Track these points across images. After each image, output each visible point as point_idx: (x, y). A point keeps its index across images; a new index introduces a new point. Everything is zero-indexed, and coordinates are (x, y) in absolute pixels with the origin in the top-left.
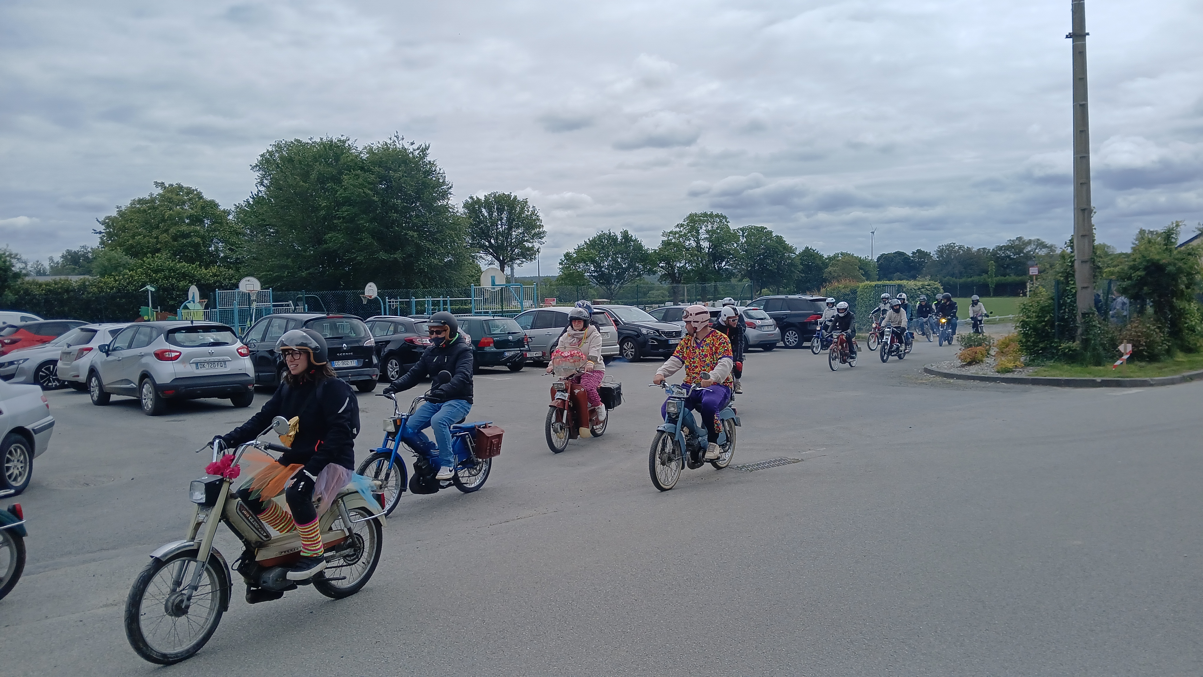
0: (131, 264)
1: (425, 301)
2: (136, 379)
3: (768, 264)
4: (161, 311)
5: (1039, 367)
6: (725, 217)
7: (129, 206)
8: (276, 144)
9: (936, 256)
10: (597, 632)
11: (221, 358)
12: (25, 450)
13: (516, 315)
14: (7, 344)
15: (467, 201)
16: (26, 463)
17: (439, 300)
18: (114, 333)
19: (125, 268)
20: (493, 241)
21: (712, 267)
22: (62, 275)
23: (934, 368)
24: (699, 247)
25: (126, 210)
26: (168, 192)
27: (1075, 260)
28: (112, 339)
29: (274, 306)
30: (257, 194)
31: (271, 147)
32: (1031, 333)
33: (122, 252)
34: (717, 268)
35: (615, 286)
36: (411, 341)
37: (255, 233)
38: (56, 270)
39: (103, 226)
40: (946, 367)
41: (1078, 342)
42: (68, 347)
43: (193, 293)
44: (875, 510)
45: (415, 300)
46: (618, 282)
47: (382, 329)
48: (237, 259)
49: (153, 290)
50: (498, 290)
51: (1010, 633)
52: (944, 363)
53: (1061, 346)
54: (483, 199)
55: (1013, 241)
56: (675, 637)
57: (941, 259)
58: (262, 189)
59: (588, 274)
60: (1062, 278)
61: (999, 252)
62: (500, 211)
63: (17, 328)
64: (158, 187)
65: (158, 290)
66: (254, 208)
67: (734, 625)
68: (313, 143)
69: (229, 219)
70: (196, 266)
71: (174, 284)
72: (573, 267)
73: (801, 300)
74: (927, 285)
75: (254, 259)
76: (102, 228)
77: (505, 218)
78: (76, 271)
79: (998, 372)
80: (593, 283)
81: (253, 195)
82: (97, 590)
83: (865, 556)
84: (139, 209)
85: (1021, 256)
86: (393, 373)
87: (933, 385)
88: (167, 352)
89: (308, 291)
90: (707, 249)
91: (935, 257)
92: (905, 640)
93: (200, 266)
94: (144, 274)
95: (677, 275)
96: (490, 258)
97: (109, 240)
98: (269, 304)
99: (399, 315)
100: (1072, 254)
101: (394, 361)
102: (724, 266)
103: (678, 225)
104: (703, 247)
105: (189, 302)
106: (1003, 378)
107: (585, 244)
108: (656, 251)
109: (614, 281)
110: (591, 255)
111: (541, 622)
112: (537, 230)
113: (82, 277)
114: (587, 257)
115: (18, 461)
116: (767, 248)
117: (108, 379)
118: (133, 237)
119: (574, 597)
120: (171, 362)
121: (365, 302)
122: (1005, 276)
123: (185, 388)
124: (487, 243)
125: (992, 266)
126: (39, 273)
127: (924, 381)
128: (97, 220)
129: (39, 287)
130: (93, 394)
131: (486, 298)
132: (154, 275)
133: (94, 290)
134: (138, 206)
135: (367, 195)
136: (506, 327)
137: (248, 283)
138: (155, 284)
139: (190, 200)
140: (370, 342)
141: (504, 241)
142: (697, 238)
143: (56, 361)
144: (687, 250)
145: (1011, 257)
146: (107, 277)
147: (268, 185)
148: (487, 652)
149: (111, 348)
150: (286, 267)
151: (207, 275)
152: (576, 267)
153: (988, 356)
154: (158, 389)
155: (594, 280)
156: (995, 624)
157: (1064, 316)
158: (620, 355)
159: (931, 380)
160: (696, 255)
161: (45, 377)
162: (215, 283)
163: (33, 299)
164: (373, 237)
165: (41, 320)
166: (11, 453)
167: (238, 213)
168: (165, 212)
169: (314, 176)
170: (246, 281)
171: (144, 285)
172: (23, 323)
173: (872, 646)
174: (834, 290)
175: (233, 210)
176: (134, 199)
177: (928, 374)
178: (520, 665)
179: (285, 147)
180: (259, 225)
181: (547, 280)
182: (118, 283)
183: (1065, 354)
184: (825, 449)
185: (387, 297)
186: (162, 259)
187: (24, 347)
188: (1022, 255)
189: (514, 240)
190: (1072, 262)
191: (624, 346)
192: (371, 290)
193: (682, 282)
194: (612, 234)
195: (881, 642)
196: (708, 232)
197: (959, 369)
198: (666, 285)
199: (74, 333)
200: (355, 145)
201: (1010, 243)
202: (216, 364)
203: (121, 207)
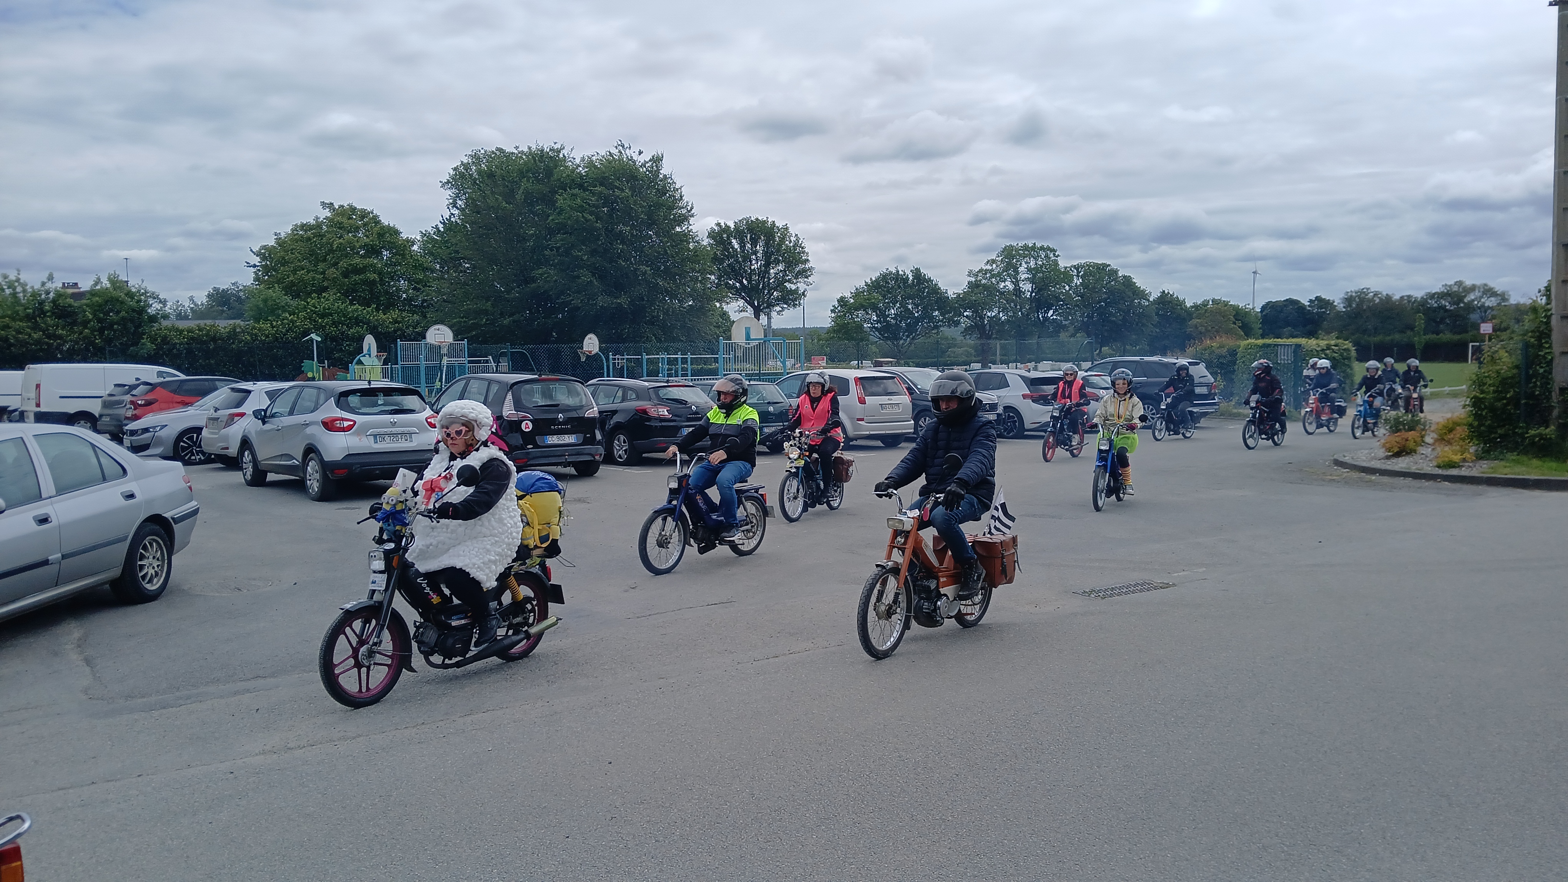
0: (292, 306)
1: (658, 358)
2: (299, 455)
3: (1111, 314)
4: (329, 367)
5: (1496, 462)
6: (1053, 251)
7: (290, 232)
8: (473, 154)
9: (1342, 305)
10: (906, 817)
11: (406, 430)
12: (161, 542)
13: (780, 378)
14: (141, 405)
15: (713, 230)
16: (163, 561)
17: (677, 358)
18: (272, 395)
19: (284, 311)
20: (745, 282)
21: (1034, 317)
22: (207, 319)
23: (1347, 459)
24: (1018, 291)
25: (286, 238)
26: (338, 214)
27: (1552, 314)
28: (270, 403)
29: (470, 362)
30: (448, 218)
31: (467, 158)
32: (1486, 414)
33: (281, 291)
34: (1041, 319)
35: (904, 342)
36: (644, 411)
37: (446, 268)
38: (198, 313)
39: (258, 258)
40: (1364, 458)
41: (1553, 427)
42: (215, 411)
43: (369, 344)
44: (1282, 659)
45: (646, 357)
46: (908, 336)
47: (607, 396)
48: (424, 301)
49: (319, 339)
50: (754, 346)
51: (1492, 844)
52: (1362, 453)
53: (1528, 433)
54: (732, 226)
55: (1450, 286)
56: (1016, 831)
57: (1349, 309)
58: (456, 212)
59: (869, 325)
60: (1533, 340)
61: (1430, 301)
62: (754, 242)
63: (153, 386)
64: (325, 209)
65: (325, 338)
66: (445, 237)
67: (1096, 817)
68: (519, 153)
69: (414, 251)
70: (372, 310)
71: (344, 331)
72: (849, 316)
73: (1162, 363)
74: (1334, 346)
75: (444, 301)
76: (256, 260)
77: (761, 252)
78: (224, 315)
79: (1439, 467)
80: (874, 337)
81: (443, 220)
82: (252, 731)
83: (1273, 724)
84: (302, 236)
85: (1461, 307)
86: (620, 452)
87: (1347, 482)
88: (338, 420)
89: (513, 345)
90: (1029, 293)
91: (1341, 307)
92: (1341, 848)
93: (377, 309)
94: (308, 319)
95: (988, 327)
96: (741, 302)
97: (265, 276)
98: (463, 359)
99: (625, 377)
100: (1549, 306)
101: (622, 437)
102: (1052, 316)
103: (988, 261)
104: (1023, 290)
105: (364, 356)
106: (1447, 475)
107: (866, 285)
108: (959, 295)
109: (903, 335)
110: (873, 301)
111: (829, 800)
112: (801, 266)
113: (232, 322)
114: (868, 303)
115: (154, 558)
116: (1111, 292)
117: (265, 453)
118: (294, 272)
119: (872, 767)
120: (343, 433)
121: (583, 359)
122: (1438, 334)
123: (360, 467)
124: (738, 284)
125: (1420, 321)
126: (181, 316)
127: (1335, 478)
128: (251, 250)
129: (180, 333)
130: (246, 472)
131: (738, 356)
132: (320, 320)
133: (246, 338)
134: (301, 233)
135: (587, 220)
136: (764, 395)
137: (437, 332)
138: (321, 332)
139: (365, 225)
140: (593, 412)
141: (759, 281)
142: (1016, 278)
143: (202, 429)
144: (1002, 293)
145: (1447, 308)
146: (263, 323)
147: (463, 206)
148: (759, 839)
149: (268, 413)
150: (486, 312)
151: (386, 321)
152: (854, 316)
153: (1423, 444)
154: (326, 467)
155: (877, 333)
156: (1468, 830)
157: (1534, 392)
158: (914, 433)
159: (1344, 476)
160: (1013, 301)
161: (187, 448)
162: (395, 331)
163: (173, 349)
164: (594, 275)
165: (183, 377)
166: (145, 548)
167: (425, 243)
168: (333, 241)
169: (519, 196)
170: (435, 329)
171: (306, 333)
172: (161, 380)
173: (1293, 855)
174: (1206, 350)
175: (419, 239)
176: (297, 224)
177: (1340, 468)
178: (804, 860)
179: (484, 158)
180: (451, 258)
181: (813, 334)
182: (275, 329)
183: (1533, 443)
184: (1205, 569)
185: (611, 353)
186: (330, 300)
187: (161, 410)
188: (1462, 305)
189: (773, 280)
190: (1549, 317)
191: (920, 423)
192: (591, 344)
193: (994, 336)
194: (901, 272)
195: (1306, 850)
196: (1029, 270)
197: (1383, 461)
198: (971, 341)
199: (223, 393)
200: (571, 156)
201: (1446, 289)
202: (400, 437)
203: (280, 233)
